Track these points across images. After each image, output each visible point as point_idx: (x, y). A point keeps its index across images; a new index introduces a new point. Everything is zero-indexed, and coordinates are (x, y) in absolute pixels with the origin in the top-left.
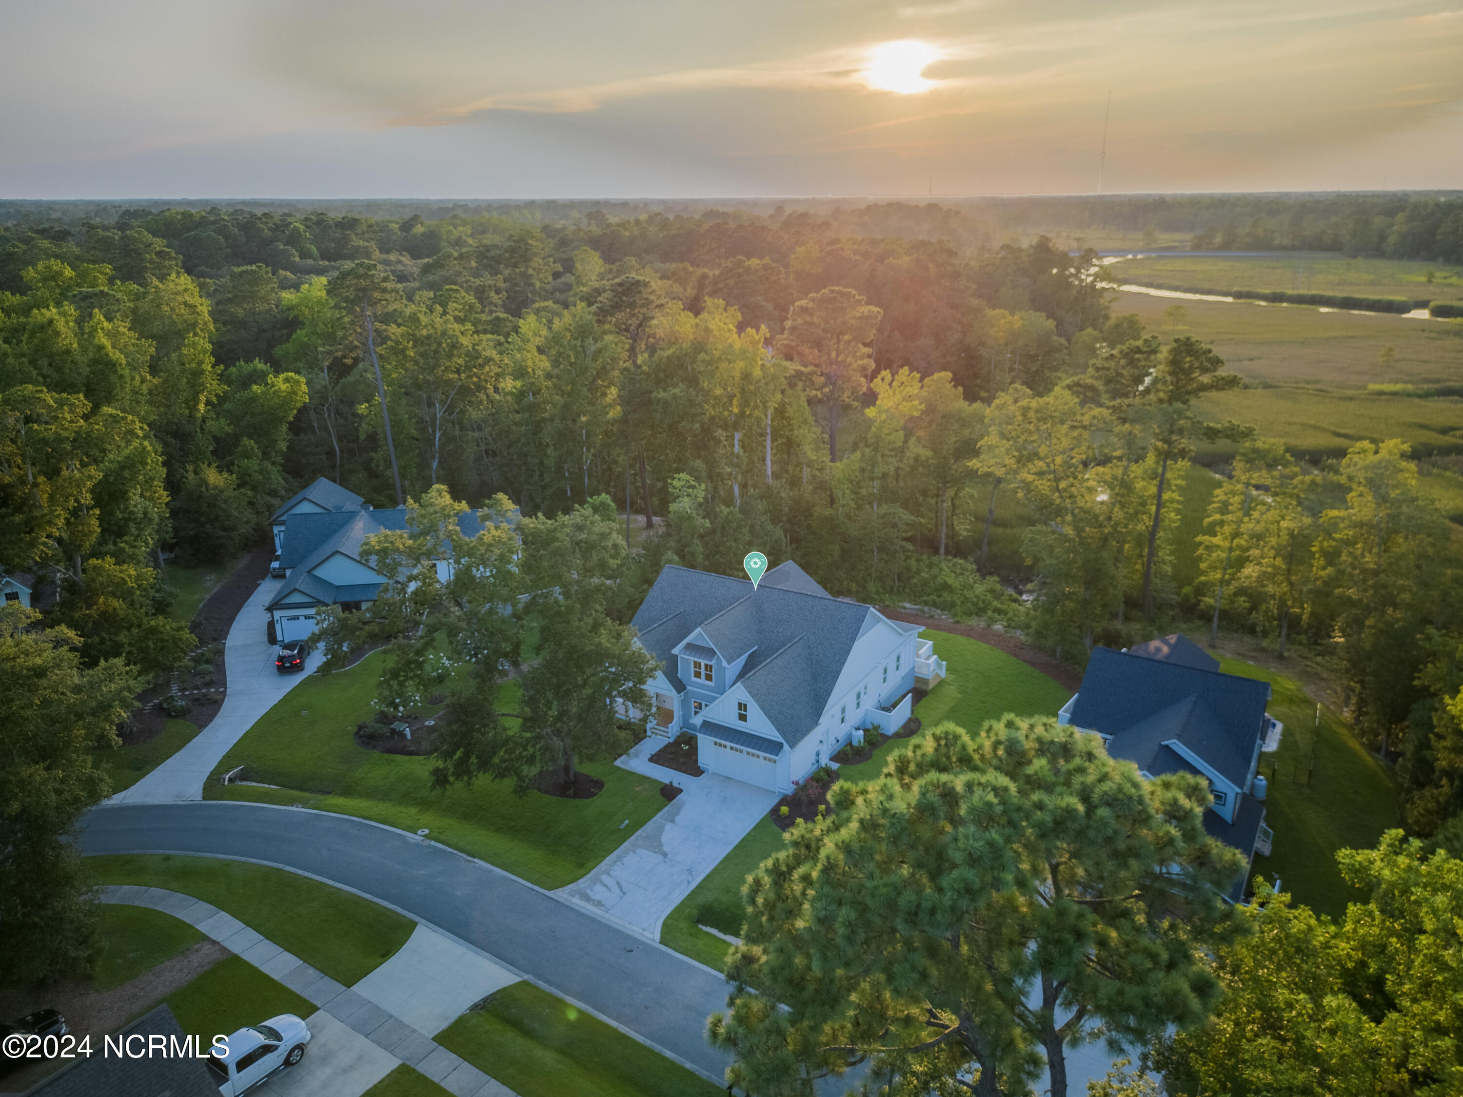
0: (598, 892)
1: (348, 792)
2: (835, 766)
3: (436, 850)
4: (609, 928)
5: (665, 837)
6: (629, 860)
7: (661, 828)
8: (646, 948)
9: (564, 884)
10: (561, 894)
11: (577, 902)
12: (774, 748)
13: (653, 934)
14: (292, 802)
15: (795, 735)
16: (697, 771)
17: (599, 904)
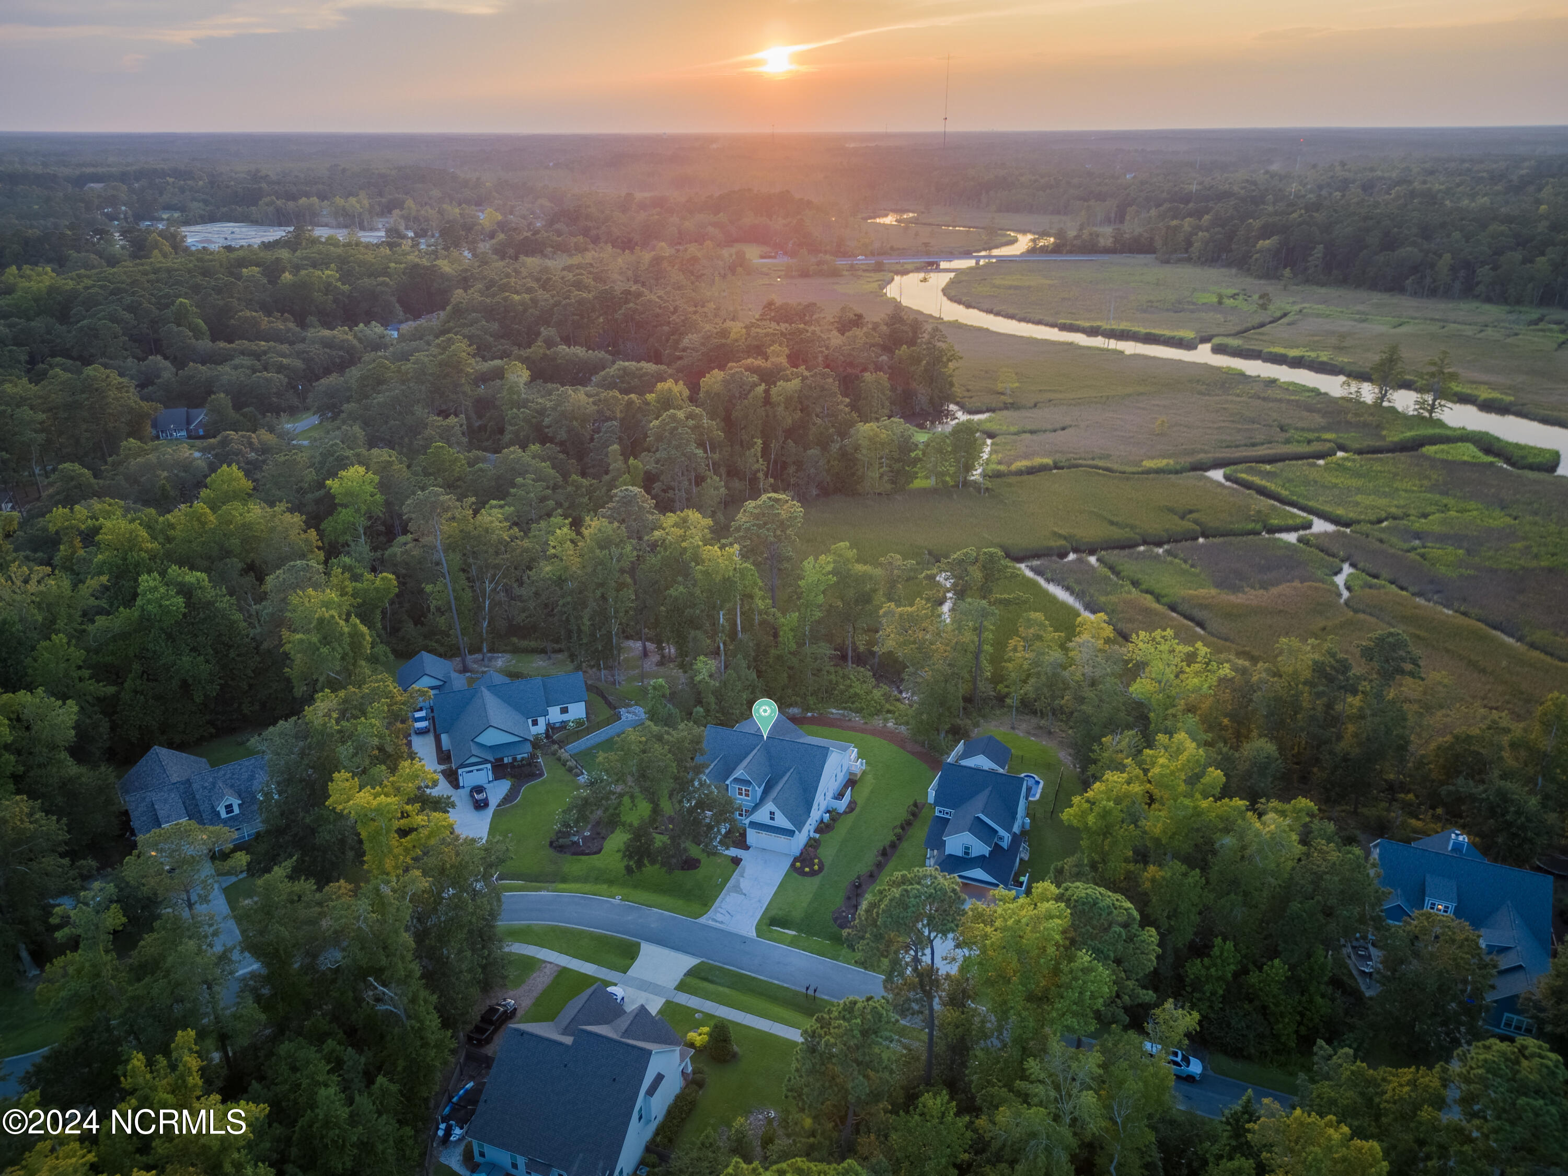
0: (719, 917)
1: (564, 880)
2: (817, 836)
3: (631, 907)
4: (730, 933)
5: (742, 886)
6: (728, 899)
7: (738, 882)
8: (752, 940)
9: (701, 915)
10: (703, 920)
11: (711, 923)
12: (790, 833)
13: (753, 934)
14: (539, 889)
15: (800, 825)
16: (747, 848)
17: (722, 923)
